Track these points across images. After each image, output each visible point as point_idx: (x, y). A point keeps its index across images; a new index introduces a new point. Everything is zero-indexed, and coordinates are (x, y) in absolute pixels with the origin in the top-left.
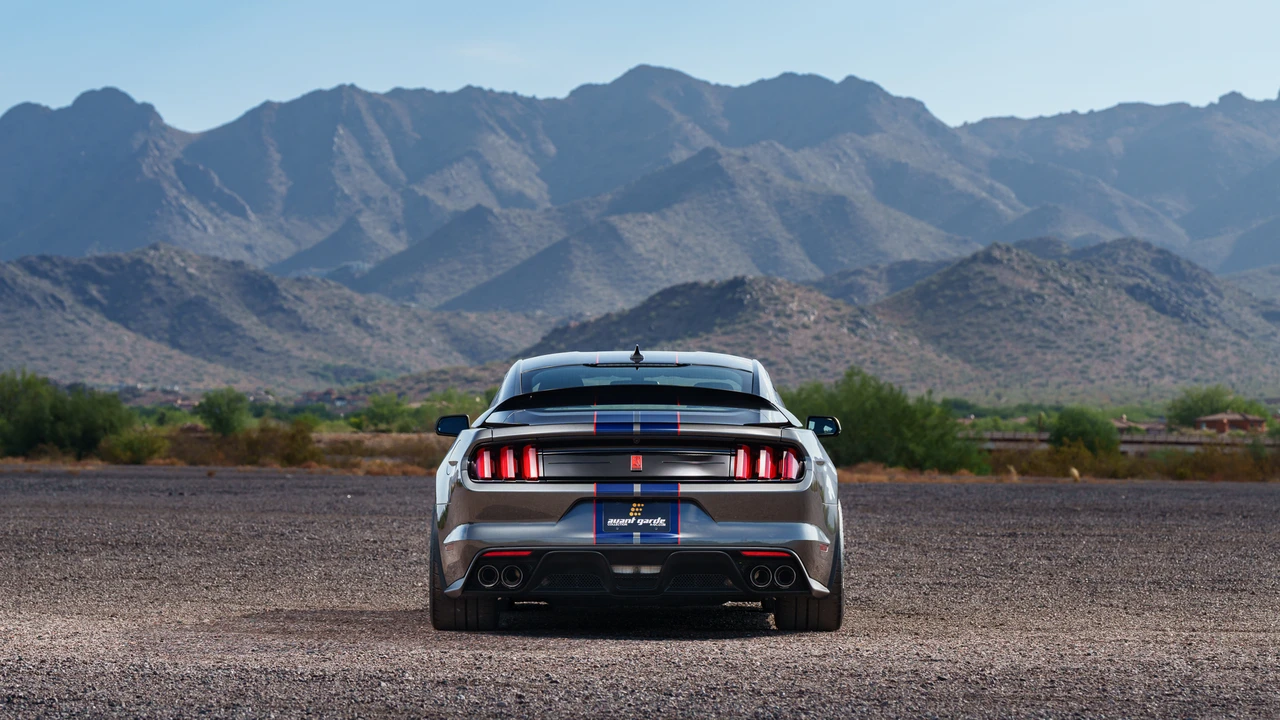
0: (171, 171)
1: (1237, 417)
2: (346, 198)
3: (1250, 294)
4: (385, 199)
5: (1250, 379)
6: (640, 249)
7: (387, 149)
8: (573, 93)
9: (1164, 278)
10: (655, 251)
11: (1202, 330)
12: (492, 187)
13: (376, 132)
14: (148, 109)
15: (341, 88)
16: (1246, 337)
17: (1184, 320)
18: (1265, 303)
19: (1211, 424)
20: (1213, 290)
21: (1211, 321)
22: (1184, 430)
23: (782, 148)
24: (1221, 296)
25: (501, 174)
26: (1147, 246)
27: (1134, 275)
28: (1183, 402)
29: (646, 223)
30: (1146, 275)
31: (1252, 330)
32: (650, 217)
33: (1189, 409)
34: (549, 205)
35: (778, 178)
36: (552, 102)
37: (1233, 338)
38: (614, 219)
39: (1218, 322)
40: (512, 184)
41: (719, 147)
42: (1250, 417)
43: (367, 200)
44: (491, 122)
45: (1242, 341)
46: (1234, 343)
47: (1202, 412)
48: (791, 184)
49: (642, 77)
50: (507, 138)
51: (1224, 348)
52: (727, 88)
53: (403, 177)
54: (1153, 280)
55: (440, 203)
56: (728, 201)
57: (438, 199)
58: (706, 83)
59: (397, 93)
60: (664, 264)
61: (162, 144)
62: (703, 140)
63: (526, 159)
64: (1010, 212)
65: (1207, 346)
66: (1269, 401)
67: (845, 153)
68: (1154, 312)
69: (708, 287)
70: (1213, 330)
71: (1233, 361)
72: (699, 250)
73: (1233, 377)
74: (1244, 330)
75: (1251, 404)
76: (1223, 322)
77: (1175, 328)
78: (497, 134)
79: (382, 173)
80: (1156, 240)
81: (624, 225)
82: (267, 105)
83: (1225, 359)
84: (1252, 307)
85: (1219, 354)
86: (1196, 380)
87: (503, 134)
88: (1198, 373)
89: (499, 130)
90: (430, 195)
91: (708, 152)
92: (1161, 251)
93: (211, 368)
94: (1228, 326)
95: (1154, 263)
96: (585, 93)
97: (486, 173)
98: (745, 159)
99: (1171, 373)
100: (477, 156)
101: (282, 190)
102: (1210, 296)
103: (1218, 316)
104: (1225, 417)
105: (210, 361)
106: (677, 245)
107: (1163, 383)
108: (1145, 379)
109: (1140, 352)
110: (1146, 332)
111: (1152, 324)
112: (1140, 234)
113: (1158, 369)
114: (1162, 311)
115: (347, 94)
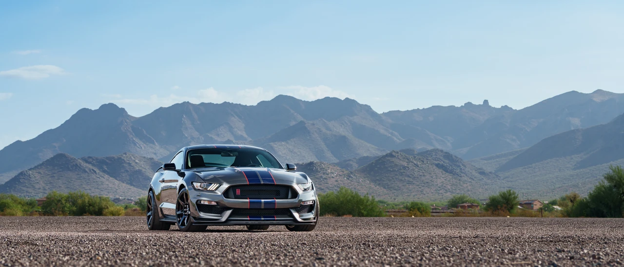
0: (130, 129)
1: (470, 204)
2: (187, 138)
3: (475, 166)
4: (198, 138)
5: (475, 193)
6: (280, 153)
8: (258, 104)
9: (447, 161)
10: (285, 154)
11: (460, 178)
12: (232, 134)
13: (196, 116)
14: (123, 110)
15: (184, 102)
16: (474, 180)
17: (454, 174)
18: (480, 169)
19: (463, 207)
20: (463, 165)
21: (462, 175)
22: (453, 208)
23: (325, 121)
24: (465, 167)
25: (235, 130)
26: (442, 151)
27: (438, 160)
28: (453, 200)
29: (282, 145)
30: (442, 160)
31: (475, 178)
32: (283, 143)
33: (455, 202)
34: (251, 139)
35: (324, 130)
36: (252, 106)
37: (470, 180)
38: (272, 144)
39: (465, 175)
40: (240, 133)
41: (305, 120)
42: (474, 204)
44: (232, 113)
45: (472, 181)
46: (470, 182)
47: (458, 203)
48: (328, 132)
49: (281, 99)
50: (237, 119)
51: (467, 183)
52: (308, 102)
53: (204, 131)
54: (444, 162)
56: (308, 138)
57: (216, 138)
58: (301, 100)
59: (202, 104)
60: (288, 158)
61: (128, 121)
62: (300, 118)
63: (243, 125)
64: (398, 141)
65: (461, 183)
66: (481, 200)
67: (345, 122)
68: (444, 172)
69: (302, 165)
70: (463, 177)
71: (469, 187)
72: (299, 153)
73: (470, 193)
74: (473, 178)
75: (474, 200)
77: (451, 177)
78: (234, 117)
79: (197, 130)
80: (445, 149)
81: (275, 146)
82: (161, 108)
83: (467, 187)
84: (475, 170)
85: (465, 185)
86: (458, 194)
87: (236, 117)
88: (458, 191)
89: (235, 116)
90: (213, 137)
91: (302, 122)
92: (446, 153)
93: (143, 192)
94: (468, 176)
95: (444, 156)
96: (262, 104)
97: (231, 130)
98: (313, 124)
99: (450, 191)
100: (227, 124)
102: (462, 167)
103: (465, 173)
104: (466, 205)
105: (143, 190)
106: (292, 152)
107: (447, 194)
108: (441, 193)
109: (440, 185)
110: (442, 178)
111: (443, 176)
112: (440, 147)
113: (446, 190)
114: (447, 171)
115: (186, 104)
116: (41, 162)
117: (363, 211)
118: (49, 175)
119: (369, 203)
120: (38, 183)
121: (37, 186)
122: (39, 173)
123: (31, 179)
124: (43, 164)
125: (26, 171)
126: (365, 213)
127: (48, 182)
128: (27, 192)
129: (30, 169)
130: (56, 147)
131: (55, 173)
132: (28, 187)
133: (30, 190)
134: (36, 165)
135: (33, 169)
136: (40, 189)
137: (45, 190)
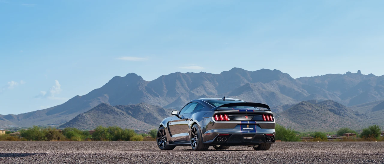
0: (144, 89)
1: (351, 134)
2: (178, 93)
3: (353, 110)
4: (185, 94)
5: (353, 127)
7: (186, 84)
8: (221, 73)
9: (336, 107)
11: (344, 117)
12: (206, 91)
13: (184, 80)
14: (140, 77)
15: (177, 72)
17: (340, 115)
18: (356, 112)
19: (345, 135)
20: (346, 110)
21: (345, 116)
22: (340, 136)
23: (262, 83)
24: (347, 111)
25: (208, 89)
26: (333, 101)
27: (330, 107)
28: (340, 131)
30: (333, 107)
31: (353, 117)
32: (236, 97)
33: (341, 132)
34: (217, 95)
35: (261, 89)
36: (218, 75)
37: (350, 119)
39: (347, 116)
40: (210, 91)
41: (250, 83)
42: (353, 134)
43: (182, 94)
44: (206, 79)
45: (351, 119)
46: (350, 120)
47: (343, 133)
48: (264, 90)
49: (235, 70)
50: (209, 82)
51: (348, 121)
52: (251, 72)
53: (189, 89)
54: (334, 108)
55: (196, 94)
56: (251, 93)
57: (196, 93)
58: (247, 71)
59: (188, 73)
61: (143, 83)
62: (246, 82)
63: (212, 86)
64: (306, 95)
65: (345, 120)
66: (357, 131)
67: (274, 84)
68: (334, 114)
70: (346, 117)
71: (349, 124)
73: (350, 127)
75: (353, 131)
76: (348, 116)
77: (338, 117)
78: (207, 81)
79: (185, 89)
80: (335, 100)
82: (163, 76)
83: (348, 123)
84: (353, 113)
86: (343, 127)
87: (208, 81)
90: (194, 93)
91: (247, 84)
92: (335, 102)
93: (152, 126)
94: (349, 116)
95: (334, 105)
96: (224, 73)
97: (205, 89)
98: (255, 85)
99: (338, 126)
100: (203, 85)
101: (166, 92)
102: (345, 111)
103: (347, 115)
104: (348, 134)
107: (336, 128)
108: (333, 127)
109: (332, 122)
110: (333, 118)
111: (334, 116)
112: (331, 99)
113: (335, 125)
114: (336, 114)
115: (178, 73)
116: (91, 109)
117: (287, 138)
118: (96, 116)
119: (291, 133)
120: (89, 121)
121: (89, 123)
122: (90, 115)
123: (85, 119)
124: (92, 110)
125: (82, 114)
126: (288, 139)
127: (95, 121)
128: (83, 126)
129: (84, 113)
130: (100, 99)
131: (99, 115)
132: (83, 124)
133: (85, 125)
134: (88, 110)
135: (86, 112)
136: (90, 125)
137: (93, 125)
